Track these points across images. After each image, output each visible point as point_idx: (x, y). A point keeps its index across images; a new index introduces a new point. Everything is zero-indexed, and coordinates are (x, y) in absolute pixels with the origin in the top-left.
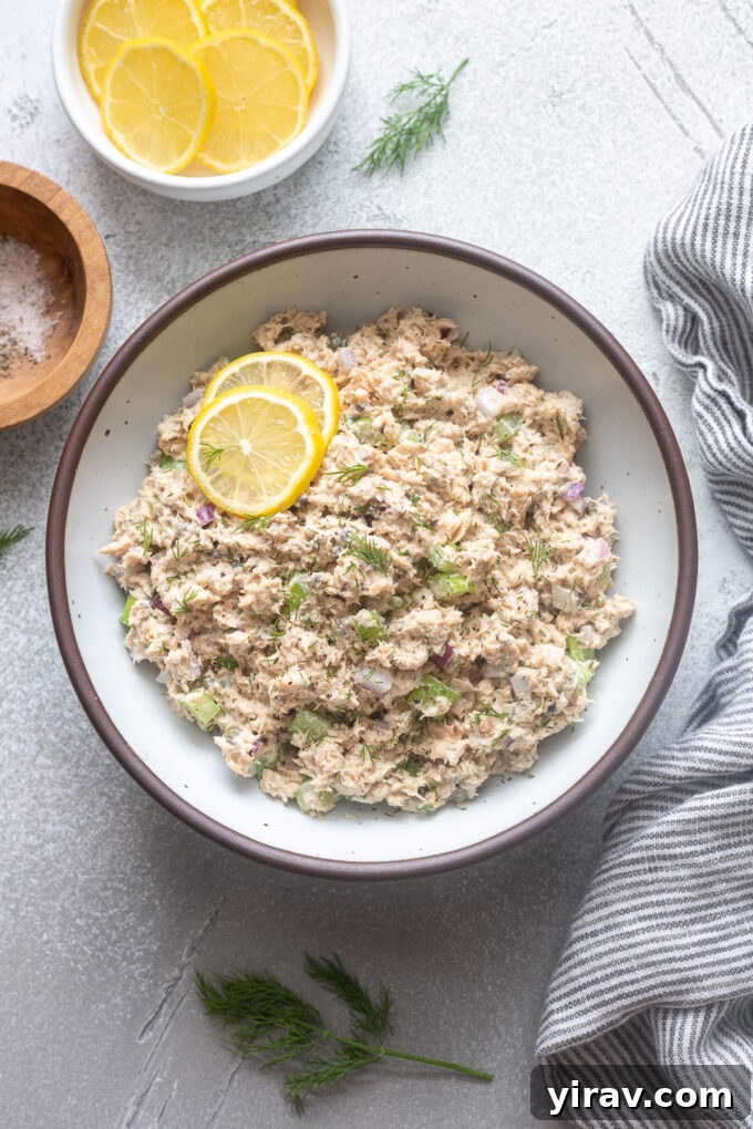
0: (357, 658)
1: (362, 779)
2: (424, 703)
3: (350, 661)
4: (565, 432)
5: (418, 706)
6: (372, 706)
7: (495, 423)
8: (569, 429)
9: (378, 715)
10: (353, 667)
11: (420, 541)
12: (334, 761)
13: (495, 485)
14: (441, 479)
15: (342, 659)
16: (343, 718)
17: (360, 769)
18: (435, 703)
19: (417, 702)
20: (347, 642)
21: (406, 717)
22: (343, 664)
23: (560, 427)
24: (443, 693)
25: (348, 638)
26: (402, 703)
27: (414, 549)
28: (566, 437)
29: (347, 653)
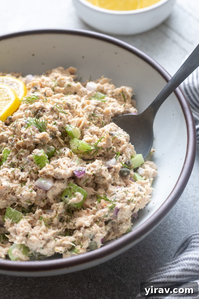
0: (35, 176)
1: (41, 236)
2: (70, 197)
3: (32, 179)
4: (126, 97)
5: (67, 199)
6: (43, 201)
7: (95, 93)
8: (128, 96)
9: (48, 207)
10: (34, 181)
11: (61, 118)
12: (25, 227)
13: (95, 110)
14: (72, 104)
15: (28, 177)
16: (30, 209)
17: (39, 231)
18: (75, 196)
19: (66, 197)
20: (29, 167)
21: (61, 205)
22: (29, 180)
23: (124, 96)
24: (79, 191)
25: (30, 165)
26: (59, 198)
27: (59, 123)
28: (127, 101)
29: (30, 173)
